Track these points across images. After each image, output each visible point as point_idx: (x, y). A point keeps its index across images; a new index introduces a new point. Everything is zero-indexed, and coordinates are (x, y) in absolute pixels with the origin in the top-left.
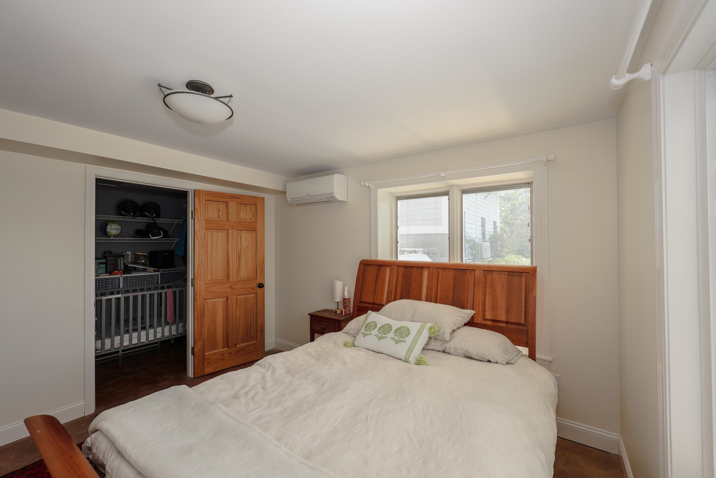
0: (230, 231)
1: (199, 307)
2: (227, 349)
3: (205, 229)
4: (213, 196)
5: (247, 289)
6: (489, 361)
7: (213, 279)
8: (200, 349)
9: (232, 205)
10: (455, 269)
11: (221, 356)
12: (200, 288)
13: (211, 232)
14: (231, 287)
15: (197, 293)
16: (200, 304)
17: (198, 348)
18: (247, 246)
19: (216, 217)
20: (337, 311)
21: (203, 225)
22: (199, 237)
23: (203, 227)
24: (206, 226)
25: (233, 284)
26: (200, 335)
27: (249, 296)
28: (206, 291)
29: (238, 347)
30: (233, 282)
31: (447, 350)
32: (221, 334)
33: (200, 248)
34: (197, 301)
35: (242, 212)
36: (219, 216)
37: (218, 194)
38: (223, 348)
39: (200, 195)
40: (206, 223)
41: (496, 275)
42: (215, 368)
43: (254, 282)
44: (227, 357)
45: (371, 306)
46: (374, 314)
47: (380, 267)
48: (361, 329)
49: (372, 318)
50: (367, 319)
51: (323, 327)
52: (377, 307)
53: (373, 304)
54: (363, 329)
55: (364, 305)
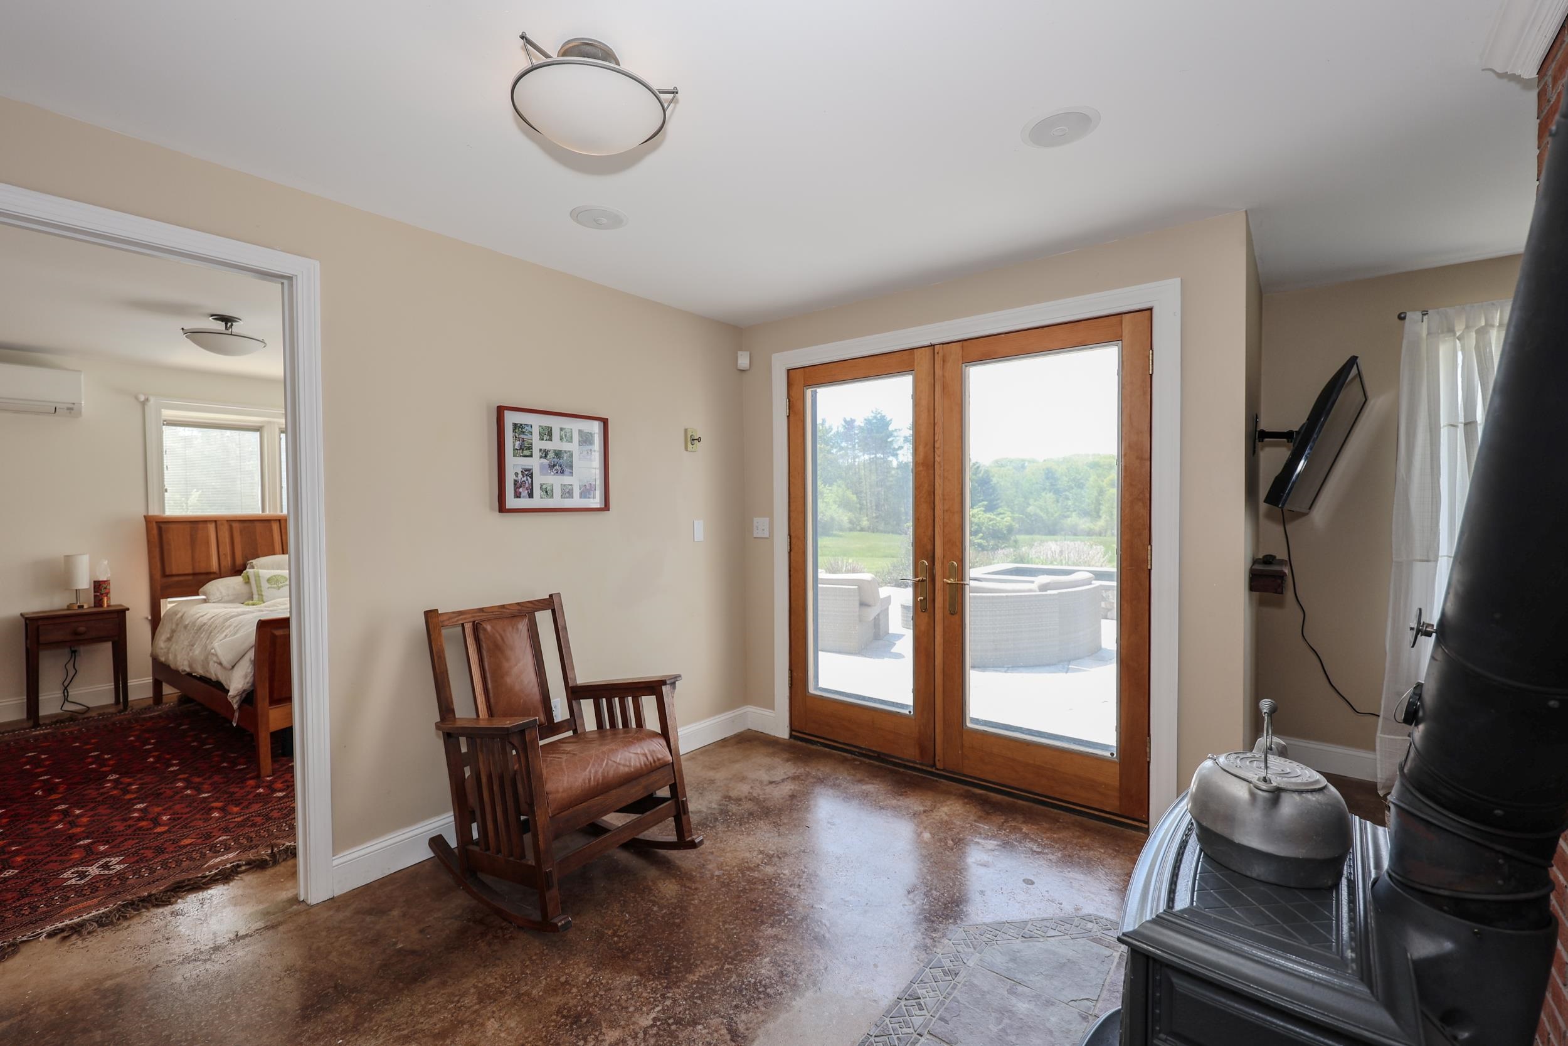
20: (83, 605)
45: (190, 578)
46: (260, 571)
47: (194, 525)
48: (259, 586)
49: (266, 573)
50: (259, 577)
51: (82, 629)
52: (202, 577)
53: (194, 574)
54: (265, 585)
55: (176, 579)
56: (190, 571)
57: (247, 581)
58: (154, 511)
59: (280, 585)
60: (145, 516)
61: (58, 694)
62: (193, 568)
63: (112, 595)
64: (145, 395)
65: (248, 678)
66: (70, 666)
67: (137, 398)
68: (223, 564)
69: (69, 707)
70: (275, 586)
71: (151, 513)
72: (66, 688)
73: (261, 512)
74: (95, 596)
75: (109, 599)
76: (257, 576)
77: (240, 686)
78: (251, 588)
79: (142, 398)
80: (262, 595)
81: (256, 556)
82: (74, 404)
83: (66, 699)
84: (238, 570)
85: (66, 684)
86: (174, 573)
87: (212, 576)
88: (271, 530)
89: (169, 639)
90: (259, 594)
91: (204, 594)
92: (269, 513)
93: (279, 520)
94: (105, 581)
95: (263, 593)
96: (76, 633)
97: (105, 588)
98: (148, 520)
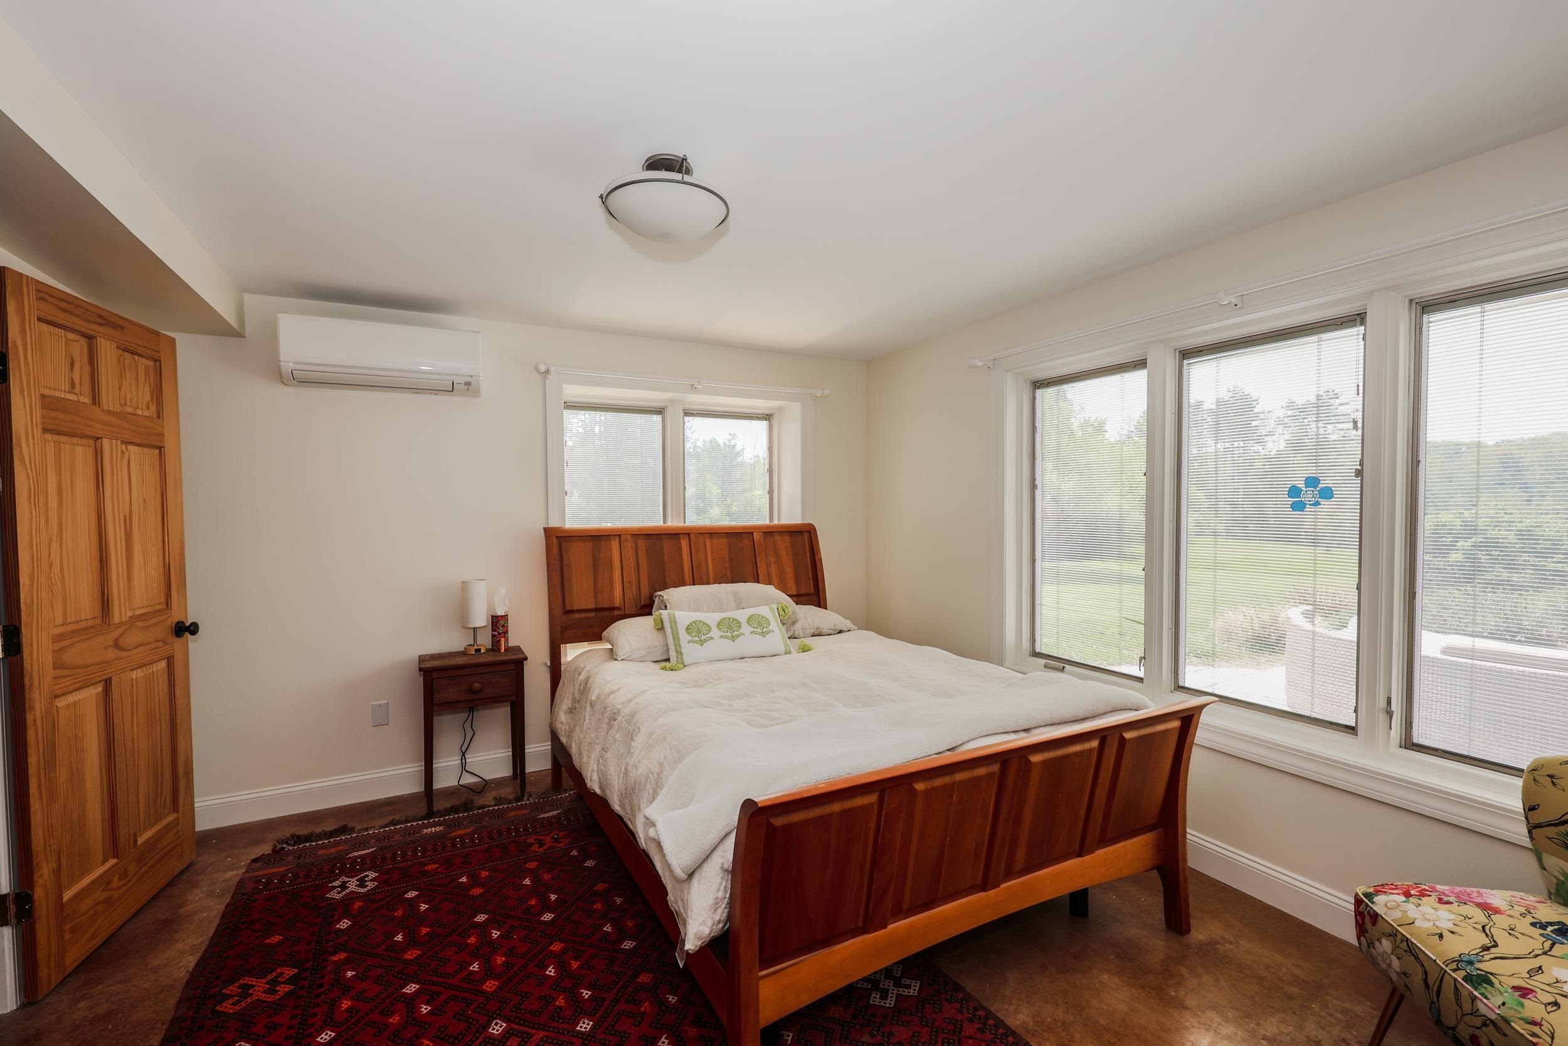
0: (106, 442)
1: (40, 731)
2: (115, 861)
3: (45, 430)
4: (58, 308)
5: (152, 646)
6: (840, 632)
7: (69, 621)
8: (48, 885)
9: (107, 350)
10: (726, 533)
11: (104, 890)
12: (38, 657)
13: (54, 442)
14: (117, 645)
15: (31, 677)
16: (42, 717)
17: (46, 886)
18: (145, 501)
19: (67, 389)
20: (480, 649)
21: (36, 412)
22: (27, 462)
23: (37, 422)
24: (43, 417)
25: (120, 631)
26: (46, 832)
27: (155, 670)
28: (56, 666)
29: (143, 844)
30: (121, 623)
31: (796, 634)
32: (98, 815)
33: (32, 503)
34: (34, 708)
35: (128, 377)
36: (73, 385)
37: (69, 303)
38: (104, 862)
39: (22, 294)
40: (44, 407)
41: (777, 538)
42: (92, 938)
43: (166, 619)
44: (120, 888)
45: (592, 614)
46: (676, 612)
47: (597, 539)
48: (676, 638)
49: (684, 617)
50: (676, 622)
51: (477, 685)
52: (606, 613)
53: (597, 610)
54: (684, 637)
55: (577, 616)
56: (591, 606)
57: (661, 628)
58: (554, 523)
59: (704, 637)
60: (544, 528)
61: (455, 761)
62: (596, 603)
63: (510, 635)
64: (546, 365)
65: (720, 910)
66: (468, 725)
67: (537, 370)
68: (628, 595)
69: (467, 780)
70: (697, 638)
71: (551, 525)
72: (463, 755)
73: (662, 524)
74: (493, 636)
75: (507, 640)
76: (674, 622)
77: (706, 931)
78: (665, 637)
79: (543, 368)
80: (681, 653)
81: (664, 587)
82: (472, 376)
83: (463, 767)
84: (646, 608)
85: (464, 749)
86: (575, 608)
87: (616, 613)
88: (680, 549)
89: (571, 711)
90: (677, 652)
91: (609, 642)
92: (673, 523)
93: (689, 534)
94: (503, 617)
95: (683, 651)
96: (471, 691)
97: (503, 626)
98: (548, 532)
